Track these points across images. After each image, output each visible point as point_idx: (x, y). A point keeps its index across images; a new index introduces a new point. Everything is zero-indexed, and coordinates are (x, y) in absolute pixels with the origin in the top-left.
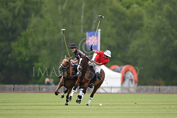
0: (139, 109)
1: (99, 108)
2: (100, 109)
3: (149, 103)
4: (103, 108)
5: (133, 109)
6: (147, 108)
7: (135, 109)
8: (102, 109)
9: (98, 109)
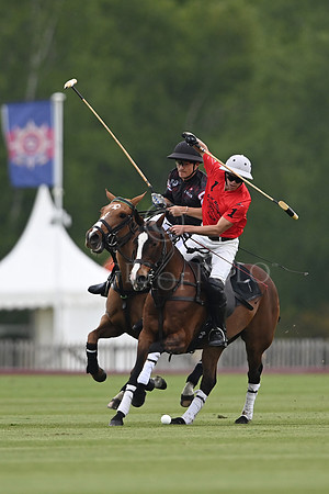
0: (238, 440)
1: (60, 438)
2: (64, 443)
3: (277, 414)
4: (79, 438)
5: (212, 440)
6: (270, 435)
7: (219, 440)
8: (75, 443)
9: (57, 443)
